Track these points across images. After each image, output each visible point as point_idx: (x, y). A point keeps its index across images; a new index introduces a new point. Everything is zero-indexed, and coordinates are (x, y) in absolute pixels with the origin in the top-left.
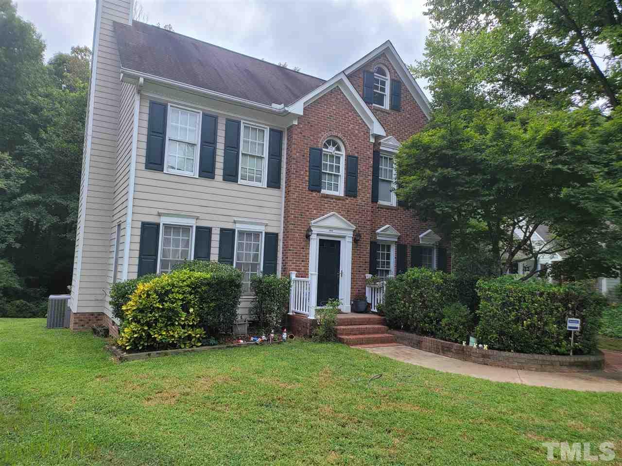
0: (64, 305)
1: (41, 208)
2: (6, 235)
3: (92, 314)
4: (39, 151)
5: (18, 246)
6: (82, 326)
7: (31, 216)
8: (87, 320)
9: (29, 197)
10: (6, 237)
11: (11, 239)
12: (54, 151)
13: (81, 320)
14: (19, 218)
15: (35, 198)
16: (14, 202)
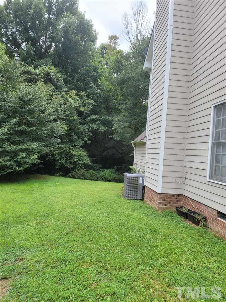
0: (137, 182)
1: (99, 122)
2: (84, 137)
3: (173, 195)
4: (97, 91)
5: (89, 142)
6: (166, 205)
7: (94, 126)
8: (169, 200)
9: (94, 117)
10: (84, 138)
11: (86, 139)
12: (104, 90)
13: (164, 200)
14: (90, 128)
15: (96, 117)
16: (87, 120)
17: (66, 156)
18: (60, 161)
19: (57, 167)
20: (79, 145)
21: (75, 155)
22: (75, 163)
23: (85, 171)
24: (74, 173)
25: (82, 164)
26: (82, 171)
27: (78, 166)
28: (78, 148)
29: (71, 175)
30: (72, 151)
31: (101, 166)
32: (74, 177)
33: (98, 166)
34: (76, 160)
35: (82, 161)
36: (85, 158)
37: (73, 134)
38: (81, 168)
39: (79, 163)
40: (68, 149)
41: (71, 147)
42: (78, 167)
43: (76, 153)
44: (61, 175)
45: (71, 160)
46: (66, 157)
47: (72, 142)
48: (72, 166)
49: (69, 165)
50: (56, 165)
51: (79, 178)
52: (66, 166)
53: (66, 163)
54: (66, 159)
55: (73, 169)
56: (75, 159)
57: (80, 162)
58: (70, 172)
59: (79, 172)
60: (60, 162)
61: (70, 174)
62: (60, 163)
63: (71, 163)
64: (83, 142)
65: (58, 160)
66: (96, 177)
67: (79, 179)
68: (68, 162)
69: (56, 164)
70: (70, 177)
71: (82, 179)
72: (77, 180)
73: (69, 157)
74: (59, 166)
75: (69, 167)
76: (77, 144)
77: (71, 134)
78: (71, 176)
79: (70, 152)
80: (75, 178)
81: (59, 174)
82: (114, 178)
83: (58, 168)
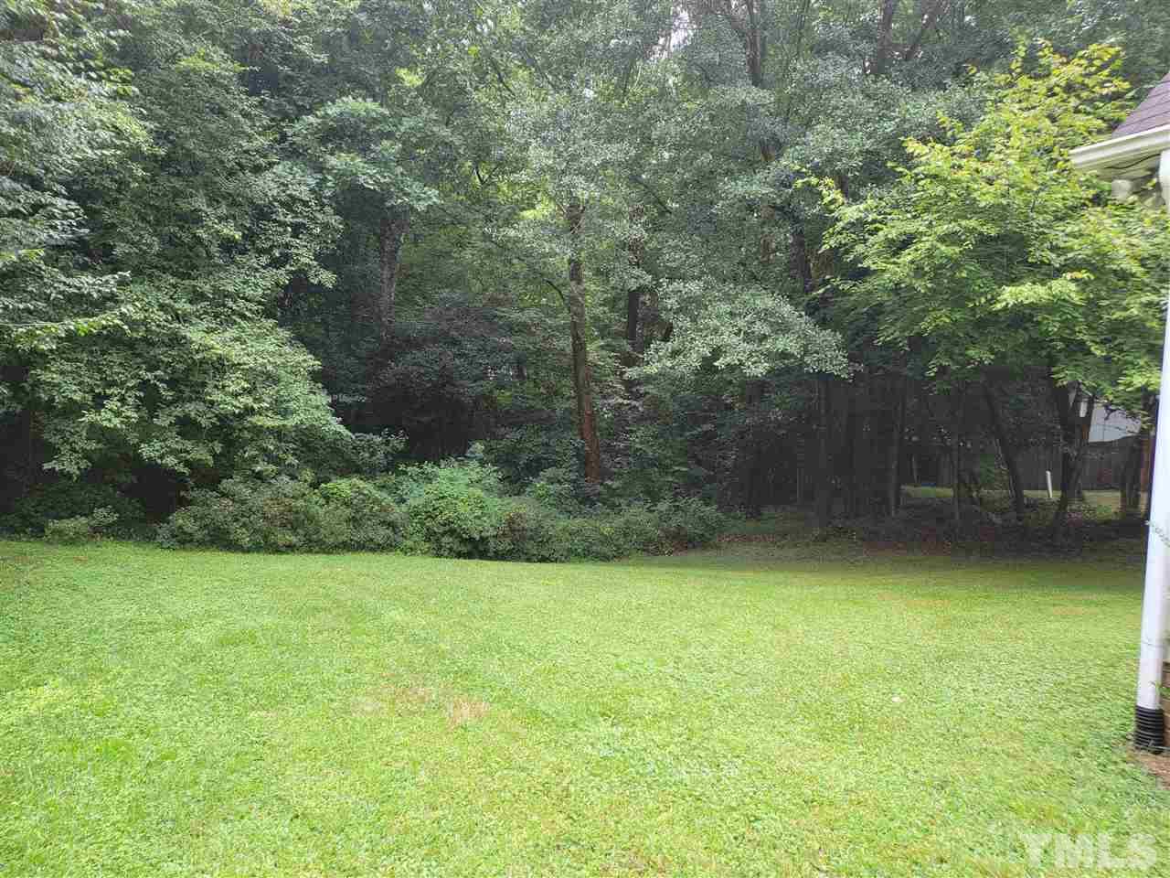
17: (149, 376)
18: (89, 417)
19: (68, 464)
20: (249, 292)
21: (221, 366)
22: (227, 431)
23: (304, 488)
24: (220, 509)
25: (279, 434)
26: (288, 490)
27: (250, 452)
28: (243, 317)
29: (190, 526)
30: (195, 334)
31: (398, 442)
32: (220, 540)
33: (379, 444)
34: (231, 406)
35: (285, 413)
36: (300, 388)
37: (200, 202)
38: (271, 467)
39: (258, 431)
40: (160, 316)
41: (188, 307)
42: (253, 459)
43: (235, 353)
44: (99, 532)
45: (191, 409)
46: (144, 385)
47: (194, 267)
48: (201, 453)
49: (175, 442)
50: (52, 452)
51: (267, 546)
52: (146, 451)
53: (146, 430)
54: (150, 401)
55: (209, 478)
56: (228, 396)
57: (269, 423)
58: (184, 503)
59: (261, 498)
60: (92, 425)
61: (180, 519)
62: (96, 431)
63: (187, 427)
64: (283, 276)
65: (73, 409)
66: (383, 523)
67: (256, 548)
68: (163, 420)
69: (56, 439)
70: (183, 541)
71: (291, 548)
72: (248, 557)
73: (172, 383)
74: (87, 455)
75: (170, 461)
76: (231, 289)
77: (184, 206)
78: (198, 536)
79: (176, 341)
80: (232, 546)
81: (83, 520)
82: (511, 522)
83: (73, 469)
